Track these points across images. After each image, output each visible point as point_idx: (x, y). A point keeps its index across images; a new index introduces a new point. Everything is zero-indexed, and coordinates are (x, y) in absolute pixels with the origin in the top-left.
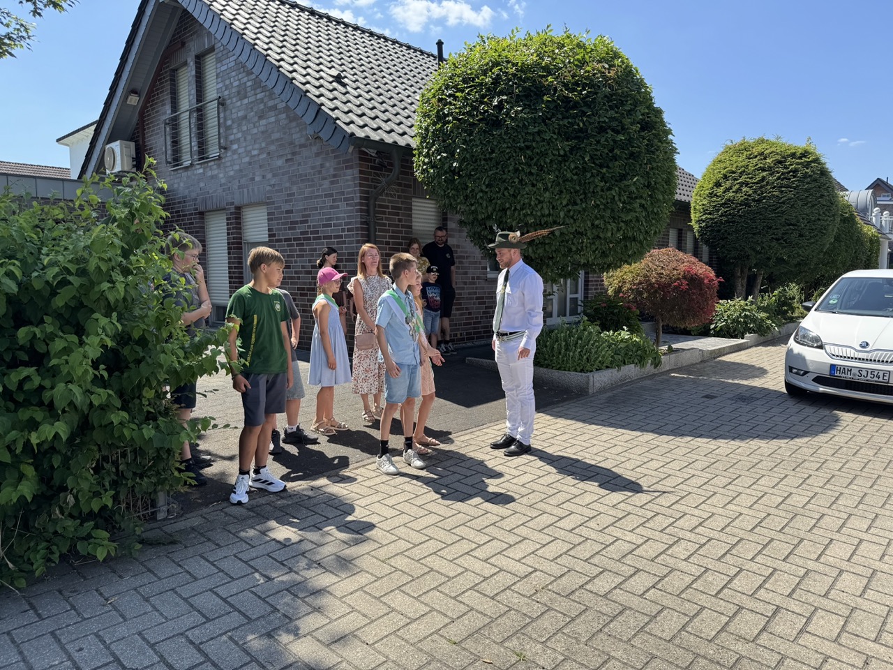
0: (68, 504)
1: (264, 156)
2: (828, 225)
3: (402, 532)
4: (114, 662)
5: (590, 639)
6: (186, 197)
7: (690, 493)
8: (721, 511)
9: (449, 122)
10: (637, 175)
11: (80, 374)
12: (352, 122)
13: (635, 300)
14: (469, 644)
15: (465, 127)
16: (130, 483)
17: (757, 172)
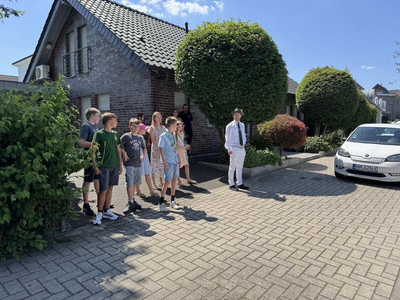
0: (23, 224)
1: (108, 72)
2: (354, 104)
3: (169, 236)
4: (45, 290)
5: (248, 277)
6: (73, 90)
7: (292, 218)
8: (305, 226)
9: (190, 59)
10: (271, 83)
11: (38, 168)
12: (148, 58)
13: (271, 137)
14: (197, 281)
15: (197, 62)
16: (50, 215)
17: (324, 82)
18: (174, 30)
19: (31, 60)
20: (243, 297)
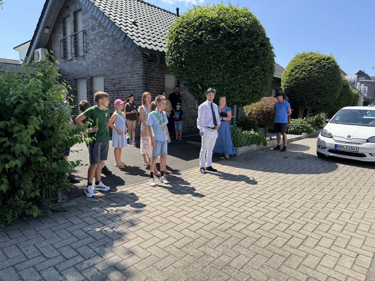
0: (21, 194)
1: (103, 55)
2: (337, 88)
3: (159, 207)
4: (41, 255)
5: (233, 247)
6: (69, 73)
7: (275, 194)
8: (287, 201)
9: (180, 42)
10: (258, 65)
11: (26, 140)
12: (140, 41)
13: (257, 118)
14: (184, 249)
15: (187, 44)
16: (47, 187)
17: (309, 66)
18: (165, 15)
19: (30, 45)
20: (228, 265)
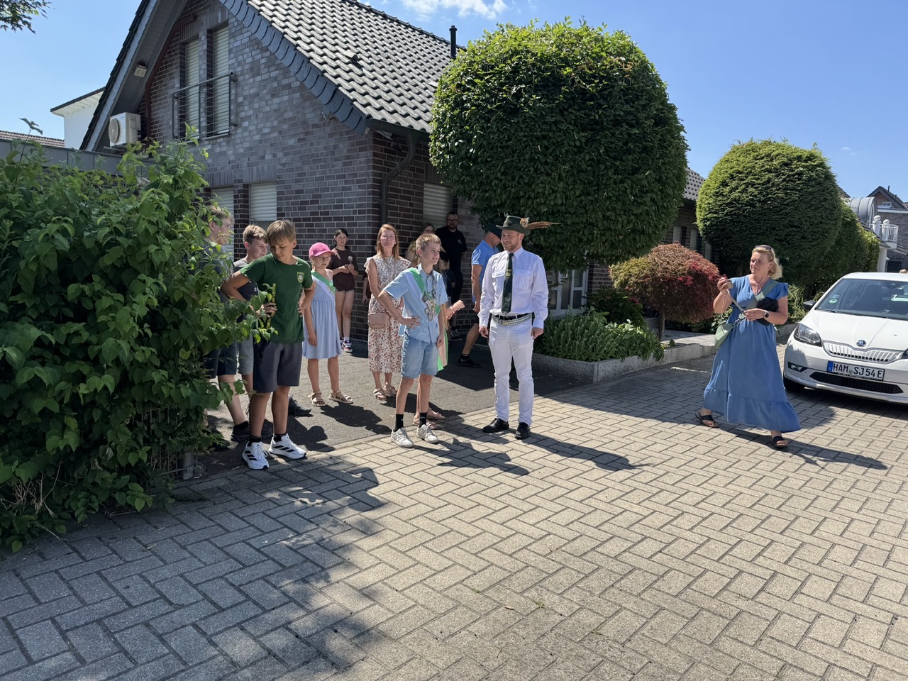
0: (106, 456)
1: (276, 134)
2: (830, 228)
3: (421, 497)
4: (160, 598)
5: (603, 592)
7: (692, 474)
8: (722, 490)
9: (466, 109)
10: (650, 169)
11: (127, 330)
12: (369, 104)
13: (640, 294)
14: (491, 593)
15: (482, 114)
16: (162, 442)
17: (763, 173)
18: (424, 43)
19: (100, 101)
20: (596, 632)
